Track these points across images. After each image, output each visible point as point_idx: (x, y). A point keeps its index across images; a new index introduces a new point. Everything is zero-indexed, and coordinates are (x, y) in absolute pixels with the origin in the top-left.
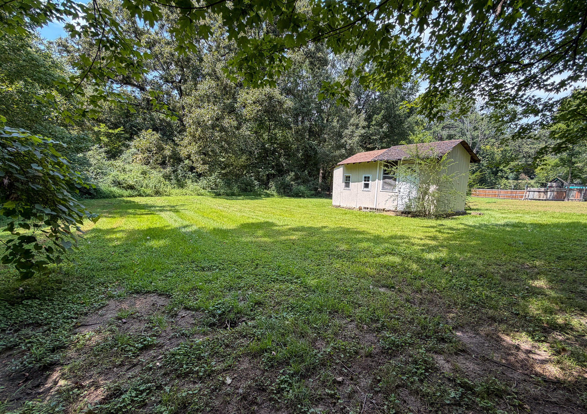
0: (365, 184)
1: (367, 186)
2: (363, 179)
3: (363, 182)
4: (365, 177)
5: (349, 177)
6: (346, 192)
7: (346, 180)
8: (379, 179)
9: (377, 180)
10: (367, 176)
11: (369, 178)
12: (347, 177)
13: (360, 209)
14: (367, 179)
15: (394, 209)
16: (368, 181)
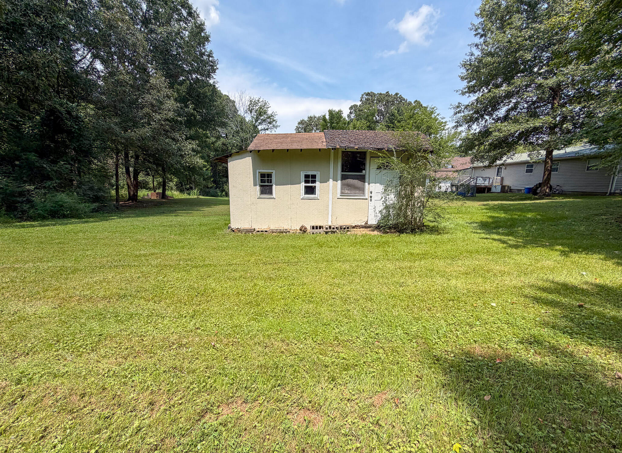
0: (306, 187)
1: (310, 190)
2: (303, 178)
3: (303, 184)
4: (307, 176)
5: (269, 175)
6: (266, 202)
7: (262, 181)
8: (335, 180)
9: (331, 180)
10: (310, 173)
11: (314, 176)
12: (262, 175)
13: (303, 230)
14: (310, 179)
15: (363, 224)
16: (314, 182)
